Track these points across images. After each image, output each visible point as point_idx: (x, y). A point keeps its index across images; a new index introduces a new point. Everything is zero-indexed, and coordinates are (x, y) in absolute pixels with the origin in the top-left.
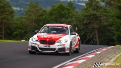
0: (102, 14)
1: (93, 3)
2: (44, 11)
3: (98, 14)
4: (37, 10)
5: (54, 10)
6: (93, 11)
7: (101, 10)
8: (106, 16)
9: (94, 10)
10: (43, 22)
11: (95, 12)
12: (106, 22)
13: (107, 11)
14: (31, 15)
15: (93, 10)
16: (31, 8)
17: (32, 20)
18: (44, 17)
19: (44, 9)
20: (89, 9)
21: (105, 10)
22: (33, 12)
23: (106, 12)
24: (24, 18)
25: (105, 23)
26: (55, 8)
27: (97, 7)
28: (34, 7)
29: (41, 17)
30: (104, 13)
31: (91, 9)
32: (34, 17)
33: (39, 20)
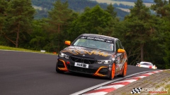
0: (151, 25)
1: (141, 10)
2: (74, 14)
3: (146, 25)
4: (65, 13)
5: (87, 14)
6: (139, 21)
7: (150, 20)
8: (157, 28)
9: (141, 19)
10: (71, 29)
11: (142, 22)
12: (156, 37)
13: (158, 22)
14: (56, 19)
15: (139, 19)
16: (58, 9)
17: (58, 26)
18: (74, 22)
19: (74, 12)
20: (134, 18)
21: (156, 20)
22: (60, 14)
23: (156, 24)
24: (47, 21)
25: (154, 39)
26: (90, 12)
27: (146, 15)
28: (62, 9)
29: (70, 22)
30: (154, 25)
31: (137, 18)
32: (60, 21)
33: (66, 26)
